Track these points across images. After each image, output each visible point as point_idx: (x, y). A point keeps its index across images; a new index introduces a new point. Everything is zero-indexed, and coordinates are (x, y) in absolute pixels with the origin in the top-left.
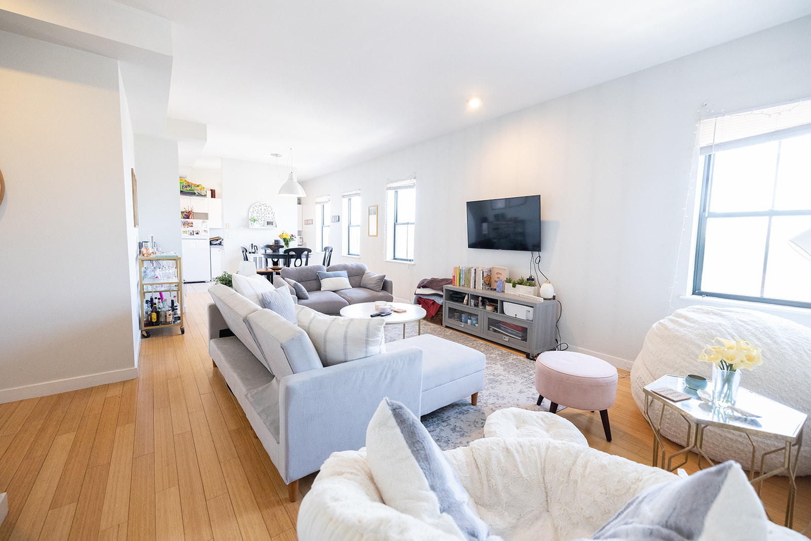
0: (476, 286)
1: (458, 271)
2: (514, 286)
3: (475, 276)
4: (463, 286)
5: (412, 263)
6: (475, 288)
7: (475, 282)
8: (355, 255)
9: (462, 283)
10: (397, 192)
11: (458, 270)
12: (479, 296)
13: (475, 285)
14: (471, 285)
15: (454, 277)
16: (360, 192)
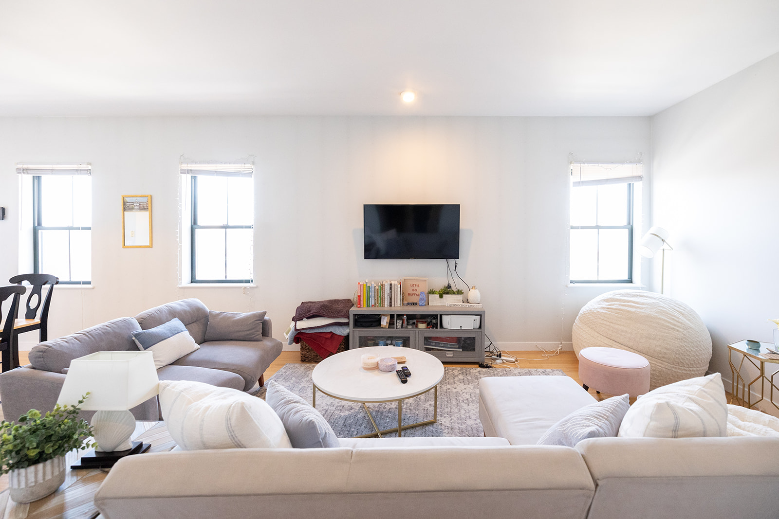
0: (393, 303)
1: (365, 289)
2: (441, 297)
3: (391, 292)
4: (372, 306)
5: (251, 284)
6: (391, 306)
7: (391, 299)
8: (78, 283)
9: (372, 302)
10: (194, 178)
11: (365, 287)
12: (404, 315)
13: (391, 303)
14: (386, 303)
15: (359, 297)
16: (90, 167)
